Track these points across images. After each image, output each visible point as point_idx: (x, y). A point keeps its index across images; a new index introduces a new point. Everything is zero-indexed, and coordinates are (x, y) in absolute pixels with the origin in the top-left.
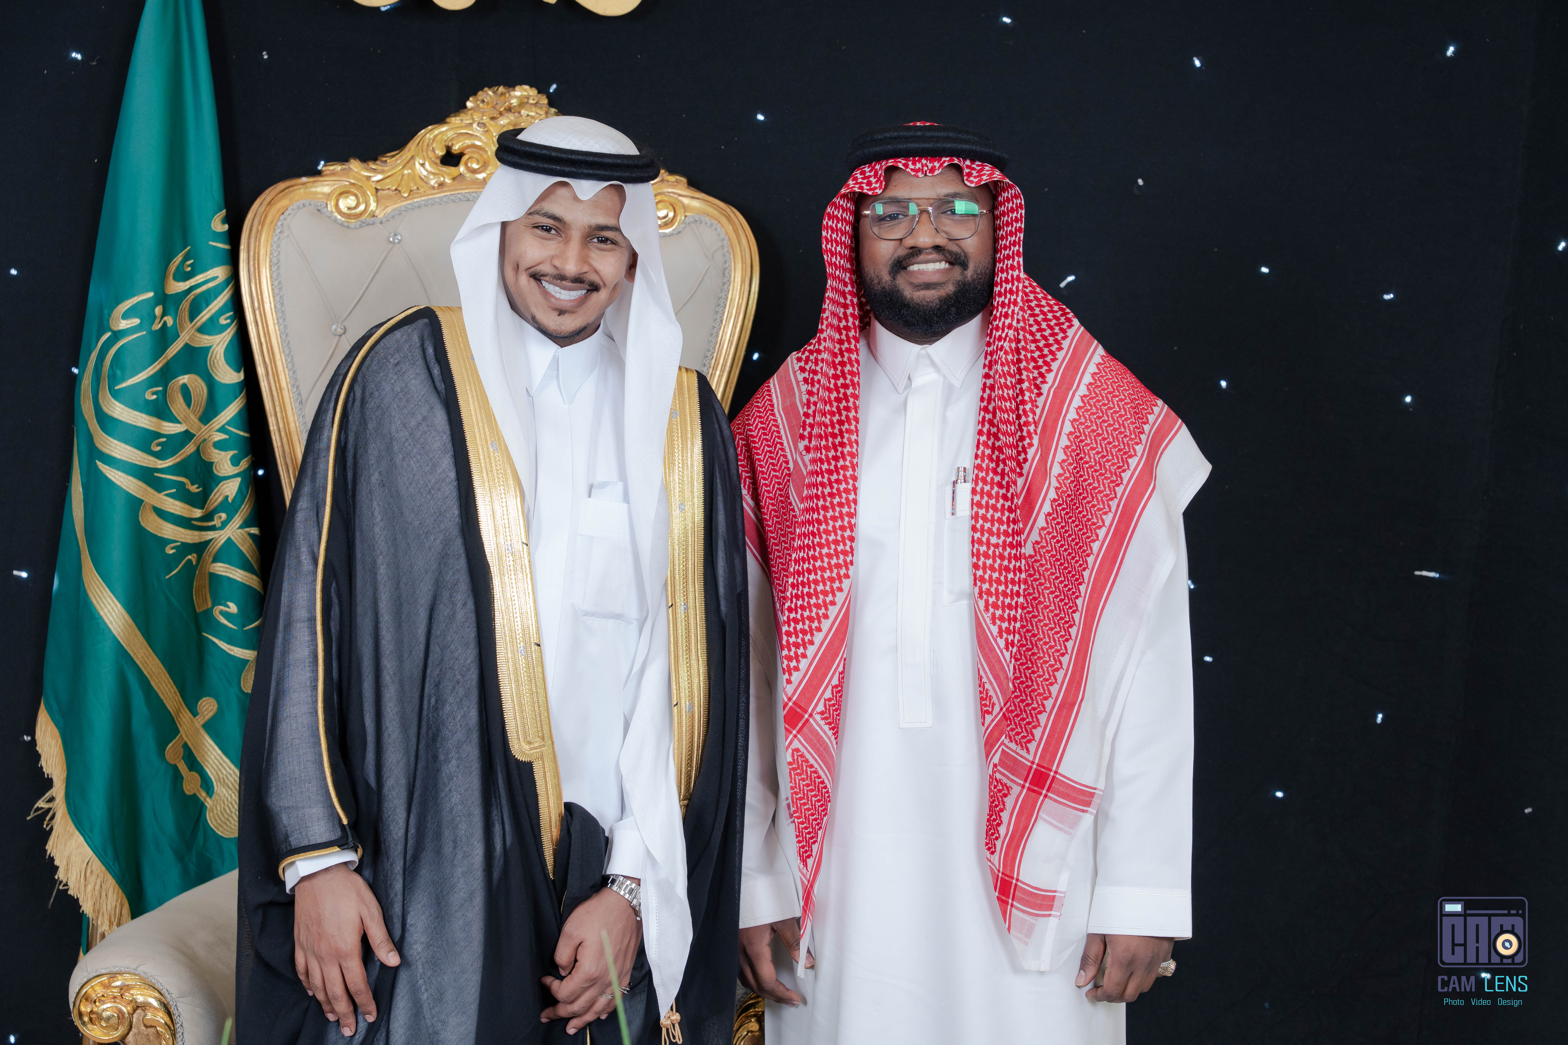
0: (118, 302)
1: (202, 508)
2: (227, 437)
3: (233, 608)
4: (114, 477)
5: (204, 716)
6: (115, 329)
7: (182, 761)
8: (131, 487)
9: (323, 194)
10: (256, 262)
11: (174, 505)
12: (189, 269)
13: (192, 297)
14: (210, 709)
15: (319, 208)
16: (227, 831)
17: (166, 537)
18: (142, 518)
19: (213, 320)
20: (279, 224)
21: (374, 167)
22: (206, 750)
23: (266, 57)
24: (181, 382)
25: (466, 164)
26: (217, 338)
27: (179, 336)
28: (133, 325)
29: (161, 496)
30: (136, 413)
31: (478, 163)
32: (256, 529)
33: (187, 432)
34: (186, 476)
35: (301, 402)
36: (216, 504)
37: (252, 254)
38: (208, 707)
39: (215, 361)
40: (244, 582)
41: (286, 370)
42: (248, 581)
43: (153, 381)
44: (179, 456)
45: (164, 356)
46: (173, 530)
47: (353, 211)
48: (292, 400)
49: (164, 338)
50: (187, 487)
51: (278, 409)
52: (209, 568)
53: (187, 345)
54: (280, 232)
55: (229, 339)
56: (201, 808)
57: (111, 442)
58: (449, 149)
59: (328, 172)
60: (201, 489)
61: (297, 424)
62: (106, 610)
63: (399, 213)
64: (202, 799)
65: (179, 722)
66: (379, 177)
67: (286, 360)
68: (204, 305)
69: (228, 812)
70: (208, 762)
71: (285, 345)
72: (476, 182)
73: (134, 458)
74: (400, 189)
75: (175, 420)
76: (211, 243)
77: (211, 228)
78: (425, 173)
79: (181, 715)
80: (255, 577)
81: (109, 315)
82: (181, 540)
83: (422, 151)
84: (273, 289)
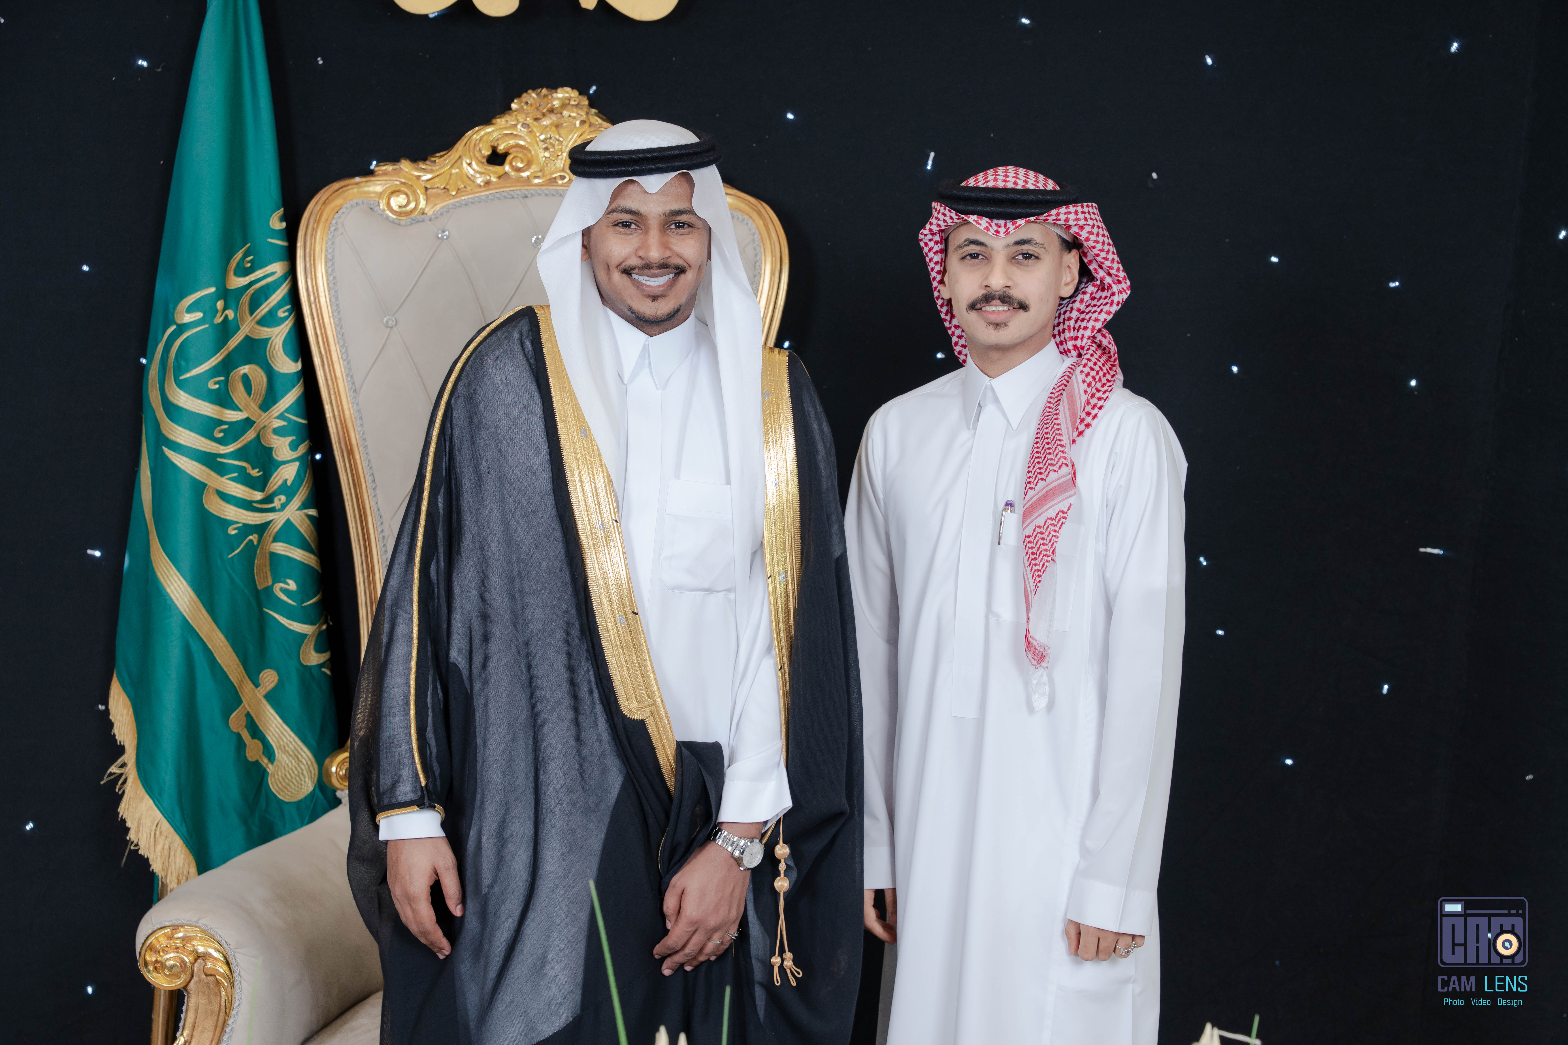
0: (182, 296)
1: (263, 490)
2: (285, 423)
3: (292, 585)
4: (180, 462)
5: (266, 687)
6: (180, 322)
7: (245, 730)
8: (196, 472)
9: (376, 193)
10: (312, 258)
11: (236, 488)
12: (249, 265)
13: (252, 292)
14: (271, 680)
15: (372, 206)
16: (288, 795)
17: (228, 518)
18: (206, 501)
19: (272, 313)
20: (334, 222)
21: (424, 167)
22: (268, 719)
23: (321, 63)
24: (242, 372)
25: (511, 163)
26: (276, 330)
27: (240, 329)
28: (196, 318)
29: (224, 479)
30: (200, 401)
31: (522, 162)
32: (314, 510)
33: (247, 419)
34: (246, 461)
35: (355, 391)
36: (276, 487)
37: (308, 251)
38: (269, 678)
39: (274, 352)
40: (303, 560)
41: (341, 360)
42: (306, 560)
43: (216, 371)
44: (240, 442)
45: (225, 348)
46: (236, 511)
47: (404, 209)
48: (347, 388)
49: (225, 330)
50: (248, 471)
51: (333, 397)
52: (269, 548)
53: (247, 338)
54: (335, 230)
55: (287, 331)
56: (263, 774)
57: (177, 429)
58: (494, 150)
59: (380, 172)
60: (261, 473)
61: (352, 412)
62: (172, 588)
63: (448, 210)
64: (264, 765)
65: (242, 693)
66: (429, 176)
67: (341, 351)
68: (263, 299)
69: (289, 777)
70: (270, 730)
71: (340, 337)
72: (520, 180)
73: (197, 444)
74: (448, 187)
75: (236, 408)
76: (270, 240)
77: (269, 226)
78: (472, 172)
79: (244, 686)
80: (312, 556)
81: (174, 309)
82: (242, 521)
83: (469, 151)
84: (328, 284)
